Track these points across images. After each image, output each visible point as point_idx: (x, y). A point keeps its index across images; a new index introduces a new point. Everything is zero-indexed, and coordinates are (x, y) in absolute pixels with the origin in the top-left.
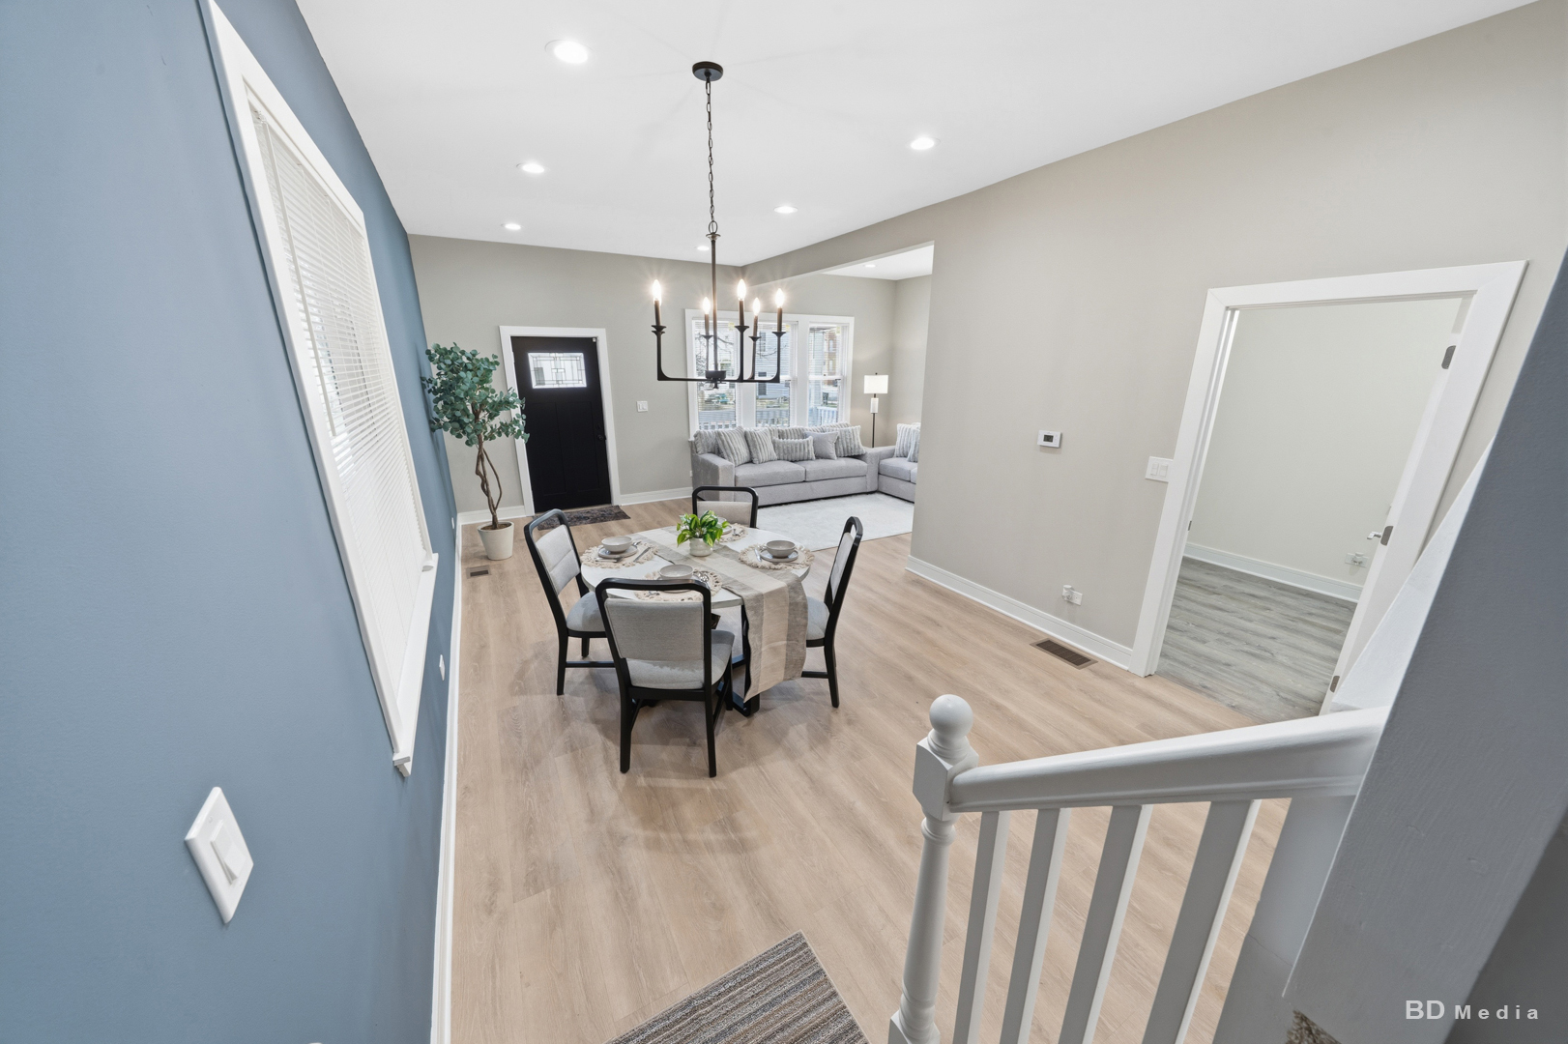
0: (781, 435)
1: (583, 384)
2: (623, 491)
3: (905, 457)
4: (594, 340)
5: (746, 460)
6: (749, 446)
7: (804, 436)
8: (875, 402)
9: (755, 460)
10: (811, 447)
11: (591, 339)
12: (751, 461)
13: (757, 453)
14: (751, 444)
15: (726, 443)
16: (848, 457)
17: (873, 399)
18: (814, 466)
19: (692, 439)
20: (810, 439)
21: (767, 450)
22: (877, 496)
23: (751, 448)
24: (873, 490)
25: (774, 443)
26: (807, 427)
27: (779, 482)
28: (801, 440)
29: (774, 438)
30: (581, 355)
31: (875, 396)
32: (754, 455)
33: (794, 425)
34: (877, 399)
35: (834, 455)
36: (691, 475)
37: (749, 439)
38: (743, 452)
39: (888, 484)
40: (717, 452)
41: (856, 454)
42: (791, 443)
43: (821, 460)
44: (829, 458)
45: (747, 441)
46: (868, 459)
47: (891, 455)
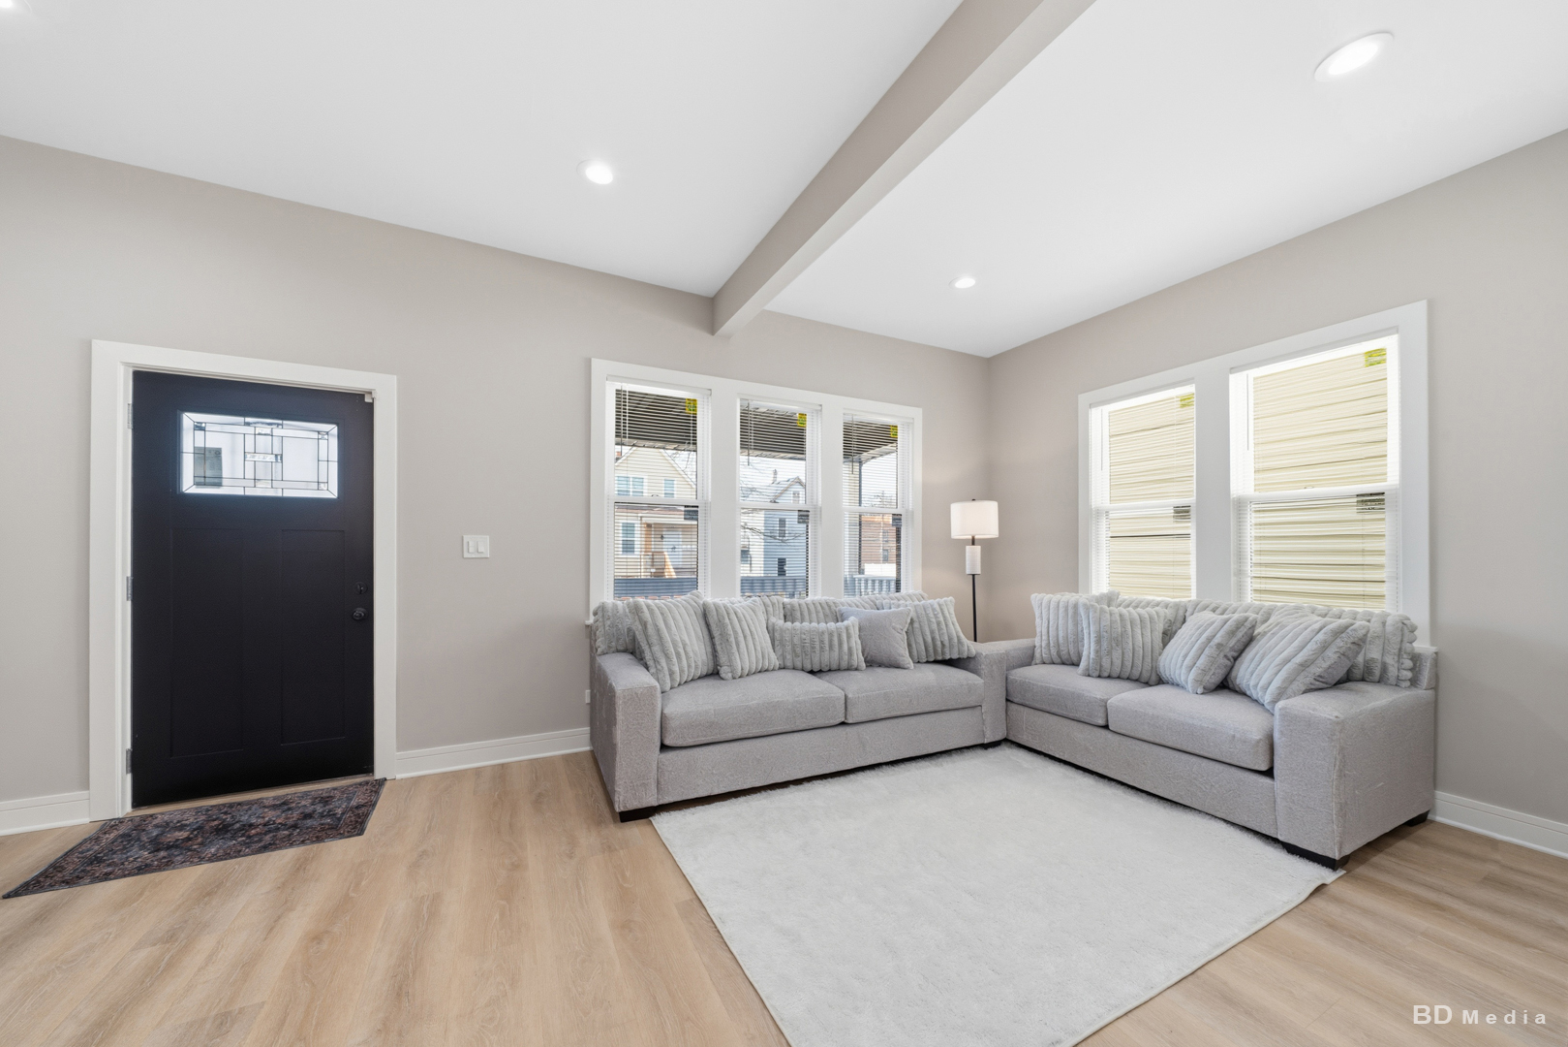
0: (788, 615)
1: (331, 491)
2: (407, 740)
3: (1076, 664)
4: (368, 400)
5: (703, 670)
6: (712, 637)
7: (839, 617)
8: (974, 554)
9: (724, 671)
10: (856, 644)
11: (362, 396)
12: (714, 673)
13: (730, 655)
14: (716, 633)
15: (651, 630)
16: (936, 662)
17: (969, 548)
18: (864, 685)
19: (591, 620)
20: (852, 621)
21: (752, 647)
22: (1006, 753)
23: (717, 641)
24: (998, 737)
25: (771, 630)
26: (844, 600)
27: (779, 729)
28: (832, 625)
29: (773, 620)
30: (333, 429)
31: (973, 542)
32: (723, 659)
33: (816, 595)
34: (978, 548)
35: (908, 661)
36: (588, 700)
37: (712, 621)
38: (697, 653)
39: (1033, 726)
40: (634, 651)
41: (955, 656)
42: (809, 631)
43: (880, 671)
44: (897, 666)
45: (708, 625)
46: (984, 668)
47: (1028, 659)
